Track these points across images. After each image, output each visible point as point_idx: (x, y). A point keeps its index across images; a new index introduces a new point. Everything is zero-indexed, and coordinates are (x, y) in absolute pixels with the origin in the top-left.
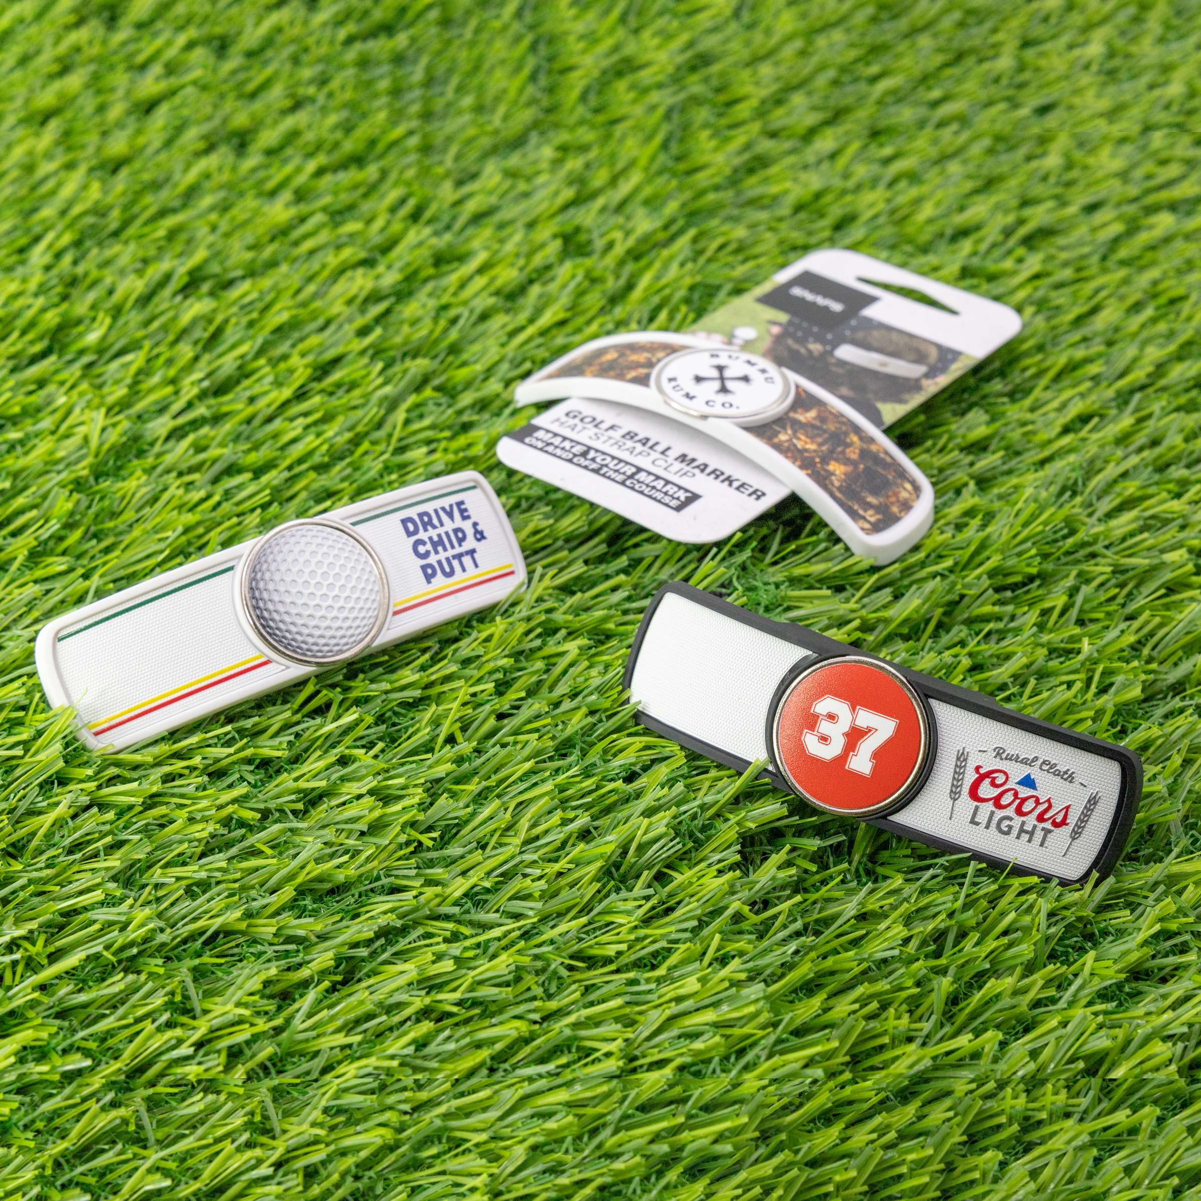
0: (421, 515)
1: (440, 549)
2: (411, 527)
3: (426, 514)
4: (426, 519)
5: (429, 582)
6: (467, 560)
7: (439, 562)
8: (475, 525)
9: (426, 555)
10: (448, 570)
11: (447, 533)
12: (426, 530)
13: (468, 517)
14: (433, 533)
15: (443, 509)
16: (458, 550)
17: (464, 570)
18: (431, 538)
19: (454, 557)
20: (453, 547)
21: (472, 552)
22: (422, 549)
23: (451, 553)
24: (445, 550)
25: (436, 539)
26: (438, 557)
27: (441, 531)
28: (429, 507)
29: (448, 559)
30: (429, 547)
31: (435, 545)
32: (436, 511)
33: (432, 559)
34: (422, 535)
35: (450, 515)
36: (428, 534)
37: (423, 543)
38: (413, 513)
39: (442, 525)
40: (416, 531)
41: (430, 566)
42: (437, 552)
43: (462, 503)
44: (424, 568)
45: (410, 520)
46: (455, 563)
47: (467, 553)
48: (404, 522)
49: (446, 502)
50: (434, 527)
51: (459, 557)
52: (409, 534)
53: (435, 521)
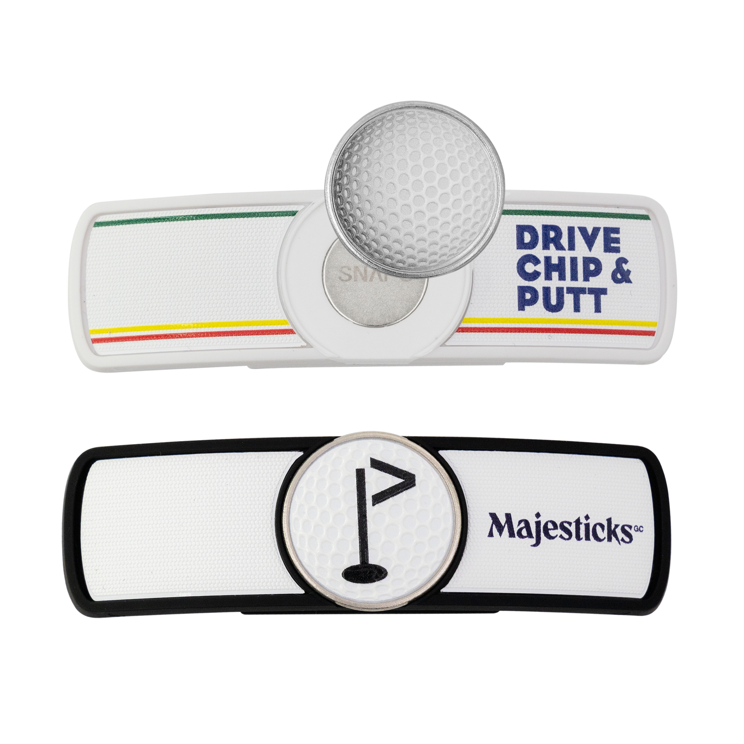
0: (546, 228)
1: (555, 275)
2: (527, 237)
3: (556, 229)
4: (552, 234)
5: (521, 307)
6: (587, 300)
7: (547, 291)
8: (621, 261)
9: (535, 275)
10: (554, 301)
11: (574, 261)
12: (546, 247)
13: (617, 250)
14: (554, 254)
15: (583, 230)
16: (580, 283)
17: (577, 308)
18: (548, 259)
19: (570, 290)
20: (574, 277)
21: (598, 293)
22: (530, 268)
23: (568, 283)
24: (562, 277)
25: (555, 261)
26: (547, 284)
27: (567, 255)
28: (563, 223)
29: (560, 291)
30: (541, 268)
31: (550, 267)
32: (571, 230)
33: (539, 284)
34: (539, 252)
35: (590, 241)
36: (547, 253)
37: (536, 261)
38: (538, 222)
39: (572, 247)
40: (533, 244)
41: (533, 291)
42: (548, 277)
43: (617, 230)
44: (522, 290)
45: (532, 230)
46: (569, 299)
47: (592, 291)
48: (521, 229)
49: (590, 224)
50: (559, 247)
51: (577, 292)
52: (521, 244)
53: (564, 241)
